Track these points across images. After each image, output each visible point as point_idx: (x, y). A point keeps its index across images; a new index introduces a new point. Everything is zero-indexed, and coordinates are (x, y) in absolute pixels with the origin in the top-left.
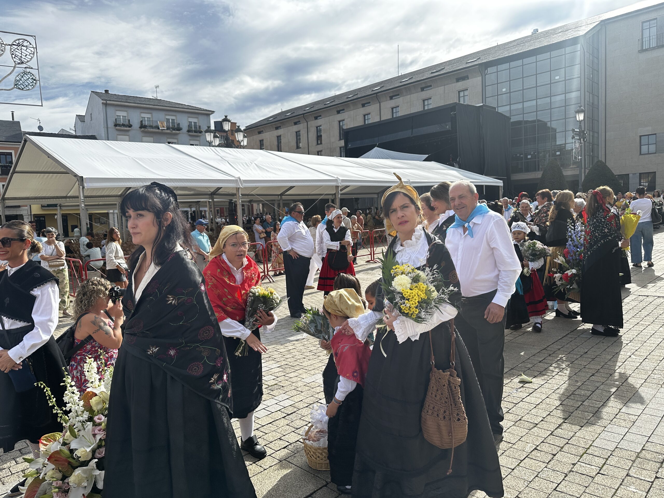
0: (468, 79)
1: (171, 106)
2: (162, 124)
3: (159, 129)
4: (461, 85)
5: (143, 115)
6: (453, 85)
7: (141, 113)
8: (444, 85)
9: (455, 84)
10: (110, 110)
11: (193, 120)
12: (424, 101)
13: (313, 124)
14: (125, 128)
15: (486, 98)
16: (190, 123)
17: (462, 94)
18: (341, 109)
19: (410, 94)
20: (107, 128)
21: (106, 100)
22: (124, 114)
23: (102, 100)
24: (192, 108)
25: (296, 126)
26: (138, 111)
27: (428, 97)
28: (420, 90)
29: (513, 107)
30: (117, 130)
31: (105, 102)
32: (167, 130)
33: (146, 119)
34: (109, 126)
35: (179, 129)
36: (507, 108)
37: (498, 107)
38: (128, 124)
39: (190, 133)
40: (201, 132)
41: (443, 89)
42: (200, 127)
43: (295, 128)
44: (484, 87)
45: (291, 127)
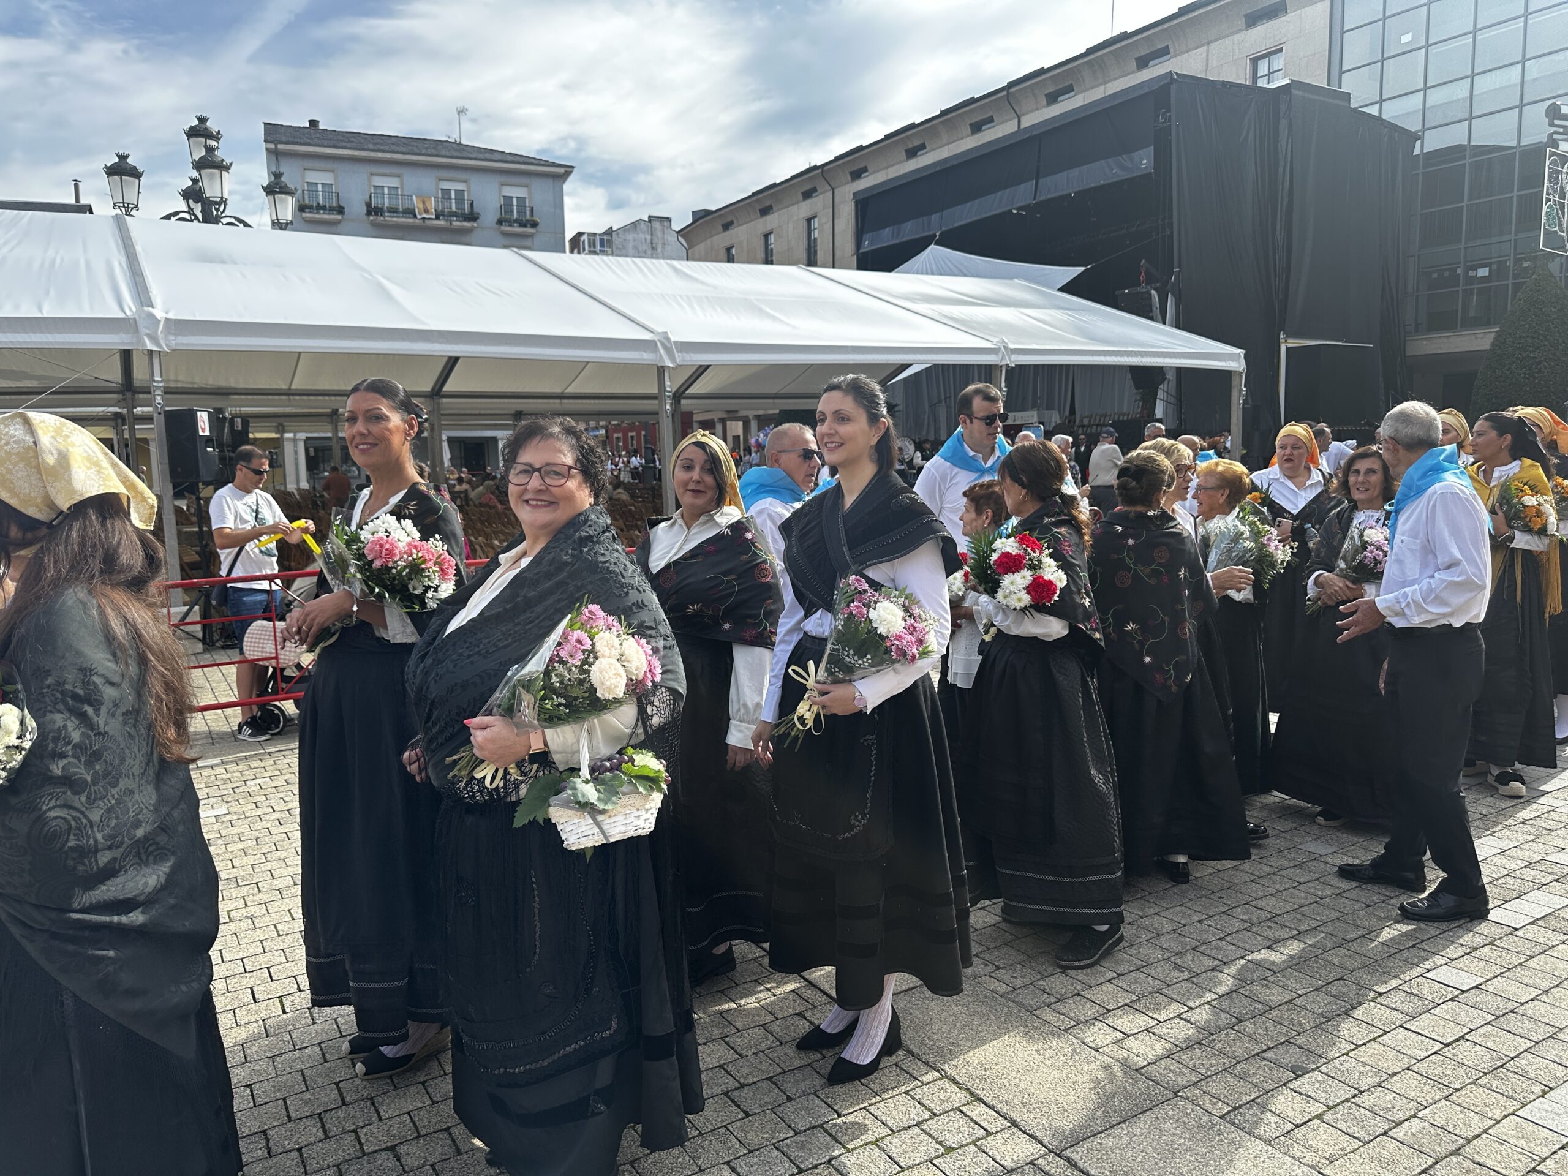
0: (1286, 12)
1: (459, 155)
2: (424, 202)
3: (415, 216)
4: (1260, 36)
5: (378, 181)
6: (1237, 37)
7: (372, 174)
8: (1208, 43)
9: (1241, 35)
10: (290, 168)
11: (515, 192)
14: (326, 216)
15: (1341, 70)
16: (508, 199)
17: (1263, 68)
18: (917, 143)
19: (1105, 83)
21: (276, 142)
22: (327, 178)
24: (518, 159)
25: (808, 201)
26: (365, 170)
29: (1436, 97)
30: (306, 220)
31: (272, 146)
32: (437, 218)
33: (386, 191)
35: (473, 217)
36: (1415, 102)
37: (1381, 101)
38: (334, 204)
39: (506, 228)
40: (534, 225)
41: (1204, 55)
42: (532, 210)
43: (804, 209)
44: (1336, 35)
45: (796, 207)
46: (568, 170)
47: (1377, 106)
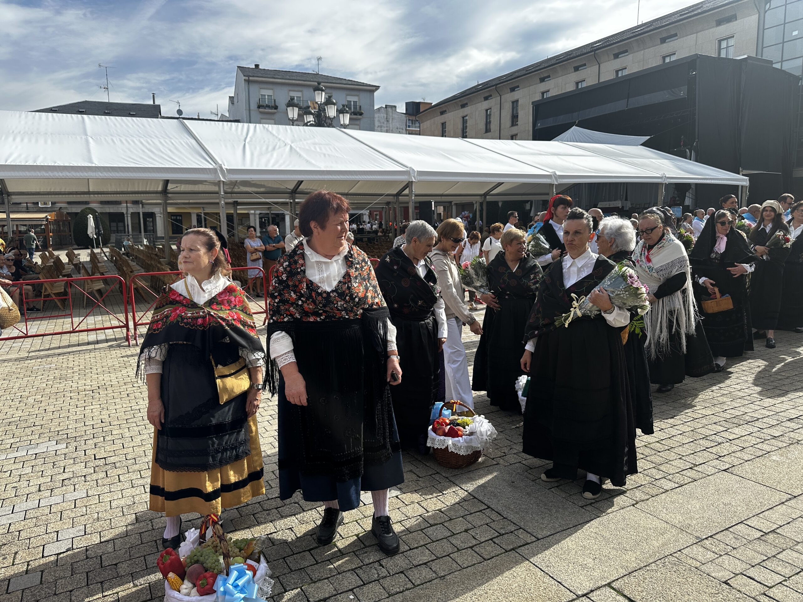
0: (736, 20)
1: (326, 81)
2: (313, 104)
4: (723, 30)
5: (292, 94)
6: (711, 30)
7: (290, 91)
8: (697, 33)
9: (714, 29)
10: (254, 88)
11: (352, 99)
12: (664, 58)
13: (509, 97)
14: (270, 111)
15: (763, 48)
16: (349, 102)
17: (724, 44)
18: (546, 75)
19: (644, 49)
20: (250, 110)
21: (249, 76)
22: (270, 92)
23: (244, 76)
24: (353, 83)
25: (487, 101)
26: (286, 89)
27: (670, 51)
28: (659, 42)
30: (261, 112)
31: (247, 78)
33: (296, 98)
34: (252, 108)
36: (798, 63)
37: (782, 61)
38: (273, 105)
40: (361, 114)
41: (695, 38)
42: (360, 107)
43: (485, 105)
44: (761, 32)
45: (480, 104)
46: (377, 88)
47: (780, 64)
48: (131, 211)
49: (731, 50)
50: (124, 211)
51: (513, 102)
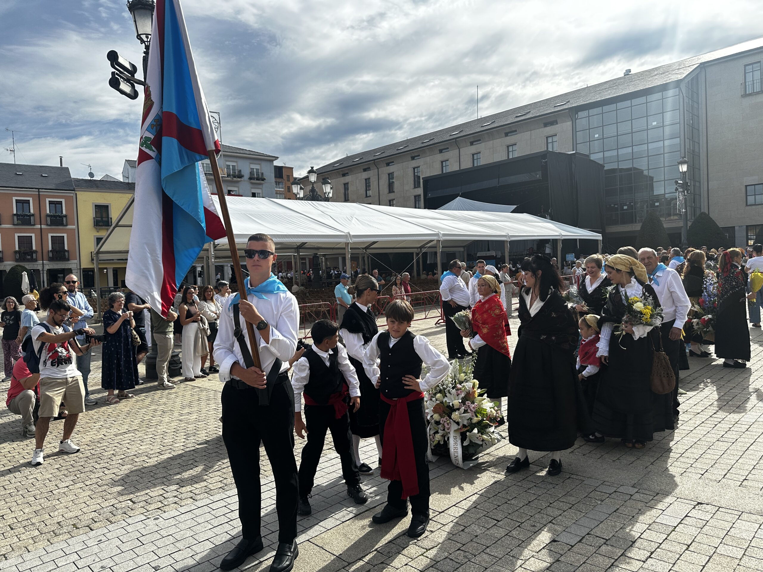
0: (557, 124)
1: (231, 151)
2: (223, 171)
4: (549, 130)
6: (541, 130)
8: (531, 130)
9: (543, 129)
11: (255, 167)
12: (508, 147)
13: (385, 170)
15: (576, 144)
16: (252, 169)
17: (550, 140)
18: (416, 154)
19: (493, 140)
24: (256, 154)
25: (366, 172)
27: (513, 142)
28: (504, 135)
29: (607, 154)
32: (228, 177)
33: (205, 165)
35: (240, 176)
36: (600, 155)
37: (590, 154)
39: (252, 181)
40: (263, 179)
41: (530, 134)
42: (262, 174)
43: (365, 175)
44: (574, 132)
45: (360, 174)
46: (276, 158)
48: (47, 267)
49: (555, 144)
50: (40, 268)
51: (389, 174)
